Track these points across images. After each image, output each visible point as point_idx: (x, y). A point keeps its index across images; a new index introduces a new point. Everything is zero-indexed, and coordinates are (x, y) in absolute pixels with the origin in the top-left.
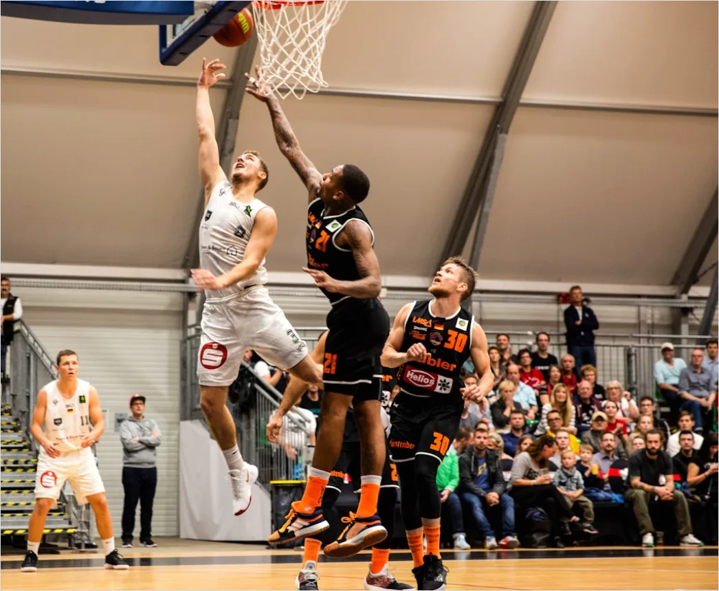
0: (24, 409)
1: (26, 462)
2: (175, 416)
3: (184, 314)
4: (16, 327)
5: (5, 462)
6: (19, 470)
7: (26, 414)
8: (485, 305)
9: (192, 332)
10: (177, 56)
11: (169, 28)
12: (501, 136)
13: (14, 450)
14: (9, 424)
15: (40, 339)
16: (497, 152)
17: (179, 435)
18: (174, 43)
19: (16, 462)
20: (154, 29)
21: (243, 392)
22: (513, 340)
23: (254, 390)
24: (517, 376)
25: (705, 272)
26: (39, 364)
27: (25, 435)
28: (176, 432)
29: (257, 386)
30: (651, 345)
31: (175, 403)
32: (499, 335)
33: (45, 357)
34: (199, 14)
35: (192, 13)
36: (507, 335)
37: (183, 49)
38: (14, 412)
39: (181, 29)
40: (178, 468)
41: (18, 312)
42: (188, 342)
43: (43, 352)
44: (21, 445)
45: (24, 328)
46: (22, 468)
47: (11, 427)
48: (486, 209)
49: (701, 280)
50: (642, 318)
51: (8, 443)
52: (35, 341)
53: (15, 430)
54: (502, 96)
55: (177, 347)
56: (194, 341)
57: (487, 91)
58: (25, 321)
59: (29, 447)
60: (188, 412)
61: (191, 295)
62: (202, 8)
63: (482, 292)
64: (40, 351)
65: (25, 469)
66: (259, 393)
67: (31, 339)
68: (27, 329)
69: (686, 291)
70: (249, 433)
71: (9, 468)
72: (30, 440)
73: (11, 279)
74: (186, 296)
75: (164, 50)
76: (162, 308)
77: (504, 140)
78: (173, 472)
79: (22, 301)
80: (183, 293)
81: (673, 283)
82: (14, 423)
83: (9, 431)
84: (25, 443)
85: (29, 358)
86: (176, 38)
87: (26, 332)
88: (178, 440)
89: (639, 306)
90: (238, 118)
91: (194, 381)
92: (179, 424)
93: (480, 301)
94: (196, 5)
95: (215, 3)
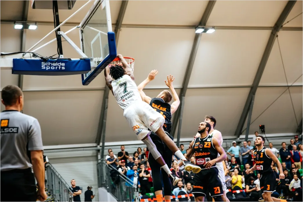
2: (97, 186)
3: (97, 156)
7: (52, 190)
9: (100, 161)
10: (87, 83)
11: (84, 75)
15: (55, 168)
16: (183, 102)
17: (98, 192)
18: (86, 79)
20: (80, 75)
21: (116, 178)
23: (119, 177)
25: (243, 131)
26: (55, 176)
27: (52, 197)
28: (97, 191)
29: (120, 175)
31: (96, 182)
33: (57, 173)
34: (92, 70)
35: (90, 70)
37: (89, 81)
38: (48, 190)
39: (88, 75)
41: (47, 160)
43: (56, 171)
44: (51, 200)
45: (50, 165)
48: (181, 118)
49: (243, 133)
50: (228, 146)
51: (47, 200)
52: (53, 168)
53: (49, 195)
54: (182, 86)
55: (96, 166)
56: (100, 164)
57: (178, 85)
58: (50, 162)
60: (100, 185)
61: (98, 151)
62: (93, 68)
64: (55, 171)
66: (121, 177)
67: (52, 168)
68: (51, 165)
69: (239, 137)
70: (118, 190)
72: (54, 198)
74: (97, 151)
75: (83, 81)
76: (90, 155)
77: (184, 99)
79: (48, 157)
80: (96, 150)
81: (235, 135)
82: (49, 193)
84: (52, 199)
85: (52, 174)
86: (87, 77)
87: (50, 166)
88: (98, 194)
89: (226, 142)
90: (108, 98)
91: (101, 175)
92: (98, 189)
94: (91, 68)
95: (97, 67)
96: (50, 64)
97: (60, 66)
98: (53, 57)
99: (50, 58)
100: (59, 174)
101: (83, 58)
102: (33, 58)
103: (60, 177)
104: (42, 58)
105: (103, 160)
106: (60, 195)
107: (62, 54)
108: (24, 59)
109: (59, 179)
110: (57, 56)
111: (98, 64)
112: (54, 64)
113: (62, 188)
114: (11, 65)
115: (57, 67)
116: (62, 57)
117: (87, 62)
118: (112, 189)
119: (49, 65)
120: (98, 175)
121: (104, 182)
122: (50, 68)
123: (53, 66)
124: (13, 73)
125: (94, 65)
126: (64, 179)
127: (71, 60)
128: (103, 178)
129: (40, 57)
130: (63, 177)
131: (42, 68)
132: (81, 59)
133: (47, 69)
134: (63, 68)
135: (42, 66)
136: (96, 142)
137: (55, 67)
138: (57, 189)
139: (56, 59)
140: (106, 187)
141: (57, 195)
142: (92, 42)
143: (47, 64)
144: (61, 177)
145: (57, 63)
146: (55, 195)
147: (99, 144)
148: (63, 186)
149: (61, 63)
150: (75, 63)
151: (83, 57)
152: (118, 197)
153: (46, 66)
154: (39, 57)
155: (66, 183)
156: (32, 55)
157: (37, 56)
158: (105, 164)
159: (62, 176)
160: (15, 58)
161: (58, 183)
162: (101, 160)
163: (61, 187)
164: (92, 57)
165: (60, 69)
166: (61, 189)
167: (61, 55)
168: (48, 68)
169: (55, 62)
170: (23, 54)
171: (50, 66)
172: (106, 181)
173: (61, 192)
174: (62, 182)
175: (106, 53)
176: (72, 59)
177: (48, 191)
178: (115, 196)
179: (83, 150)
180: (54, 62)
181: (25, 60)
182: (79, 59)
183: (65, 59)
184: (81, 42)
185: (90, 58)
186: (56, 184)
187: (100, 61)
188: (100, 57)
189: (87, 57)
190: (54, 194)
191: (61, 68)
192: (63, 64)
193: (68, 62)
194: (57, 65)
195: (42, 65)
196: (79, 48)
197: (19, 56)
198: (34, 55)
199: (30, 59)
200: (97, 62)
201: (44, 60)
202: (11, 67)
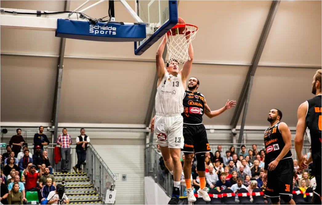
0: (91, 174)
1: (92, 192)
2: (143, 175)
3: (145, 140)
4: (88, 145)
5: (85, 192)
6: (90, 195)
7: (92, 175)
8: (248, 135)
9: (148, 146)
10: (141, 52)
11: (138, 43)
12: (252, 77)
13: (88, 188)
14: (86, 179)
15: (96, 149)
16: (251, 83)
17: (144, 182)
18: (139, 48)
19: (88, 192)
20: (133, 43)
22: (258, 147)
24: (260, 159)
26: (96, 159)
27: (91, 183)
28: (143, 180)
30: (305, 147)
31: (142, 170)
32: (253, 145)
33: (98, 155)
34: (148, 38)
35: (146, 38)
36: (256, 145)
37: (142, 50)
38: (88, 175)
39: (142, 43)
40: (144, 193)
42: (147, 150)
43: (97, 154)
44: (90, 186)
45: (90, 146)
46: (90, 194)
47: (86, 180)
48: (247, 102)
51: (86, 185)
52: (94, 150)
53: (88, 181)
54: (252, 63)
55: (143, 152)
56: (148, 149)
57: (247, 62)
58: (91, 143)
59: (93, 187)
60: (147, 173)
61: (147, 133)
62: (149, 36)
63: (247, 130)
64: (96, 153)
65: (92, 194)
67: (93, 150)
68: (92, 146)
70: (168, 181)
71: (86, 194)
72: (93, 184)
73: (85, 129)
74: (146, 133)
75: (136, 50)
76: (137, 138)
78: (142, 194)
79: (89, 136)
80: (145, 132)
82: (87, 179)
83: (86, 181)
84: (91, 186)
85: (92, 156)
86: (140, 46)
87: (91, 147)
88: (144, 183)
91: (149, 163)
92: (144, 178)
93: (246, 134)
94: (146, 35)
95: (153, 34)
96: (100, 28)
97: (111, 31)
98: (103, 20)
99: (100, 21)
100: (100, 158)
101: (137, 23)
102: (80, 20)
103: (101, 160)
104: (90, 20)
105: (152, 145)
106: (100, 182)
107: (113, 16)
108: (69, 20)
109: (100, 162)
110: (108, 18)
111: (154, 31)
112: (104, 28)
113: (103, 174)
114: (55, 26)
115: (107, 32)
116: (113, 20)
117: (142, 27)
118: (161, 179)
119: (98, 28)
120: (145, 162)
121: (151, 170)
122: (99, 32)
123: (102, 30)
124: (56, 36)
125: (149, 31)
126: (106, 163)
127: (123, 24)
128: (151, 166)
129: (89, 19)
130: (105, 161)
131: (90, 32)
132: (135, 24)
133: (95, 34)
134: (114, 33)
135: (90, 30)
136: (145, 123)
137: (105, 31)
138: (98, 174)
139: (106, 22)
140: (153, 177)
141: (97, 181)
142: (149, 5)
143: (96, 27)
144: (103, 161)
145: (107, 27)
146: (95, 181)
147: (148, 126)
148: (105, 171)
149: (111, 27)
150: (128, 29)
151: (138, 21)
152: (167, 189)
153: (94, 30)
154: (87, 18)
155: (108, 168)
156: (79, 15)
157: (85, 18)
158: (154, 150)
159: (104, 159)
160: (60, 18)
161: (99, 167)
162: (150, 144)
163: (101, 173)
164: (147, 21)
165: (110, 34)
166: (101, 174)
167: (112, 18)
168: (97, 32)
169: (106, 26)
170: (70, 14)
171: (100, 30)
172: (154, 169)
173: (101, 178)
174: (103, 166)
175: (165, 18)
176: (126, 24)
177: (86, 176)
178: (164, 188)
179: (130, 131)
180: (104, 25)
181: (71, 21)
182: (133, 24)
183: (117, 23)
184: (136, 4)
185: (145, 23)
186: (96, 169)
187: (157, 27)
188: (158, 22)
189: (143, 22)
190: (94, 179)
191: (112, 33)
192: (114, 29)
193: (120, 26)
194: (107, 30)
195: (90, 28)
196: (134, 11)
197: (64, 16)
198: (82, 16)
199: (76, 20)
200: (153, 28)
201: (93, 22)
202: (55, 29)
